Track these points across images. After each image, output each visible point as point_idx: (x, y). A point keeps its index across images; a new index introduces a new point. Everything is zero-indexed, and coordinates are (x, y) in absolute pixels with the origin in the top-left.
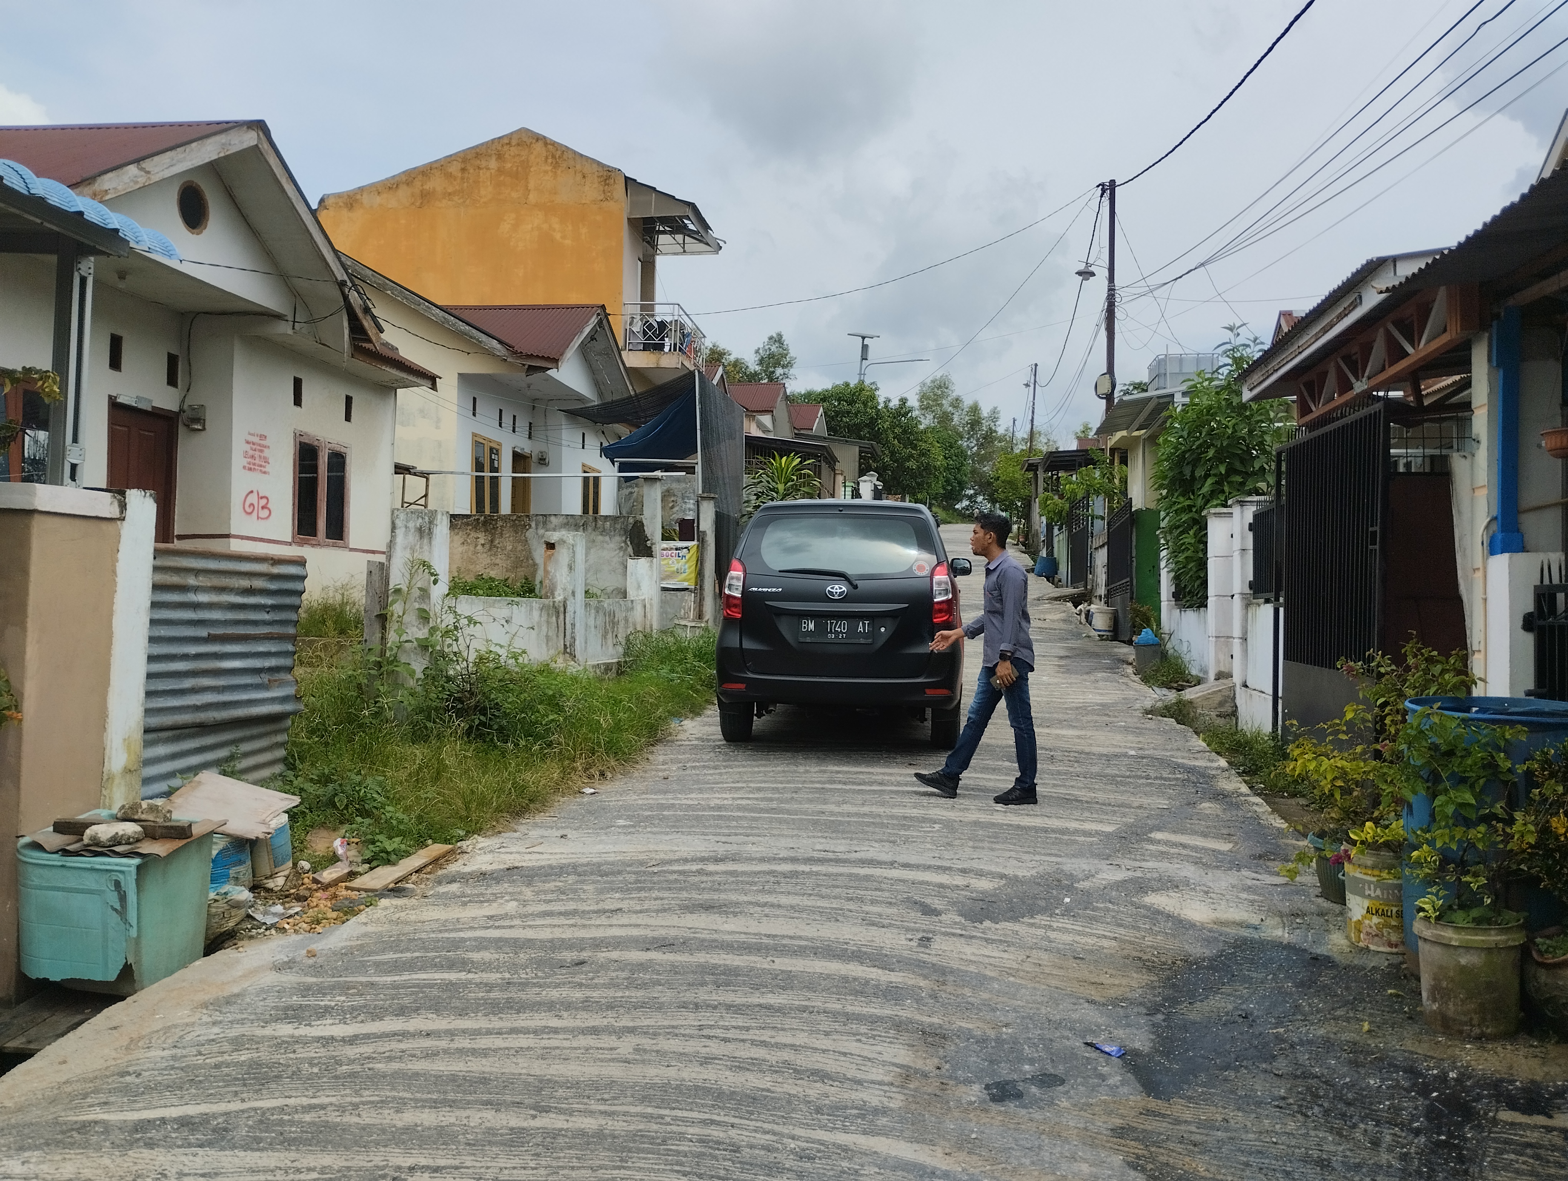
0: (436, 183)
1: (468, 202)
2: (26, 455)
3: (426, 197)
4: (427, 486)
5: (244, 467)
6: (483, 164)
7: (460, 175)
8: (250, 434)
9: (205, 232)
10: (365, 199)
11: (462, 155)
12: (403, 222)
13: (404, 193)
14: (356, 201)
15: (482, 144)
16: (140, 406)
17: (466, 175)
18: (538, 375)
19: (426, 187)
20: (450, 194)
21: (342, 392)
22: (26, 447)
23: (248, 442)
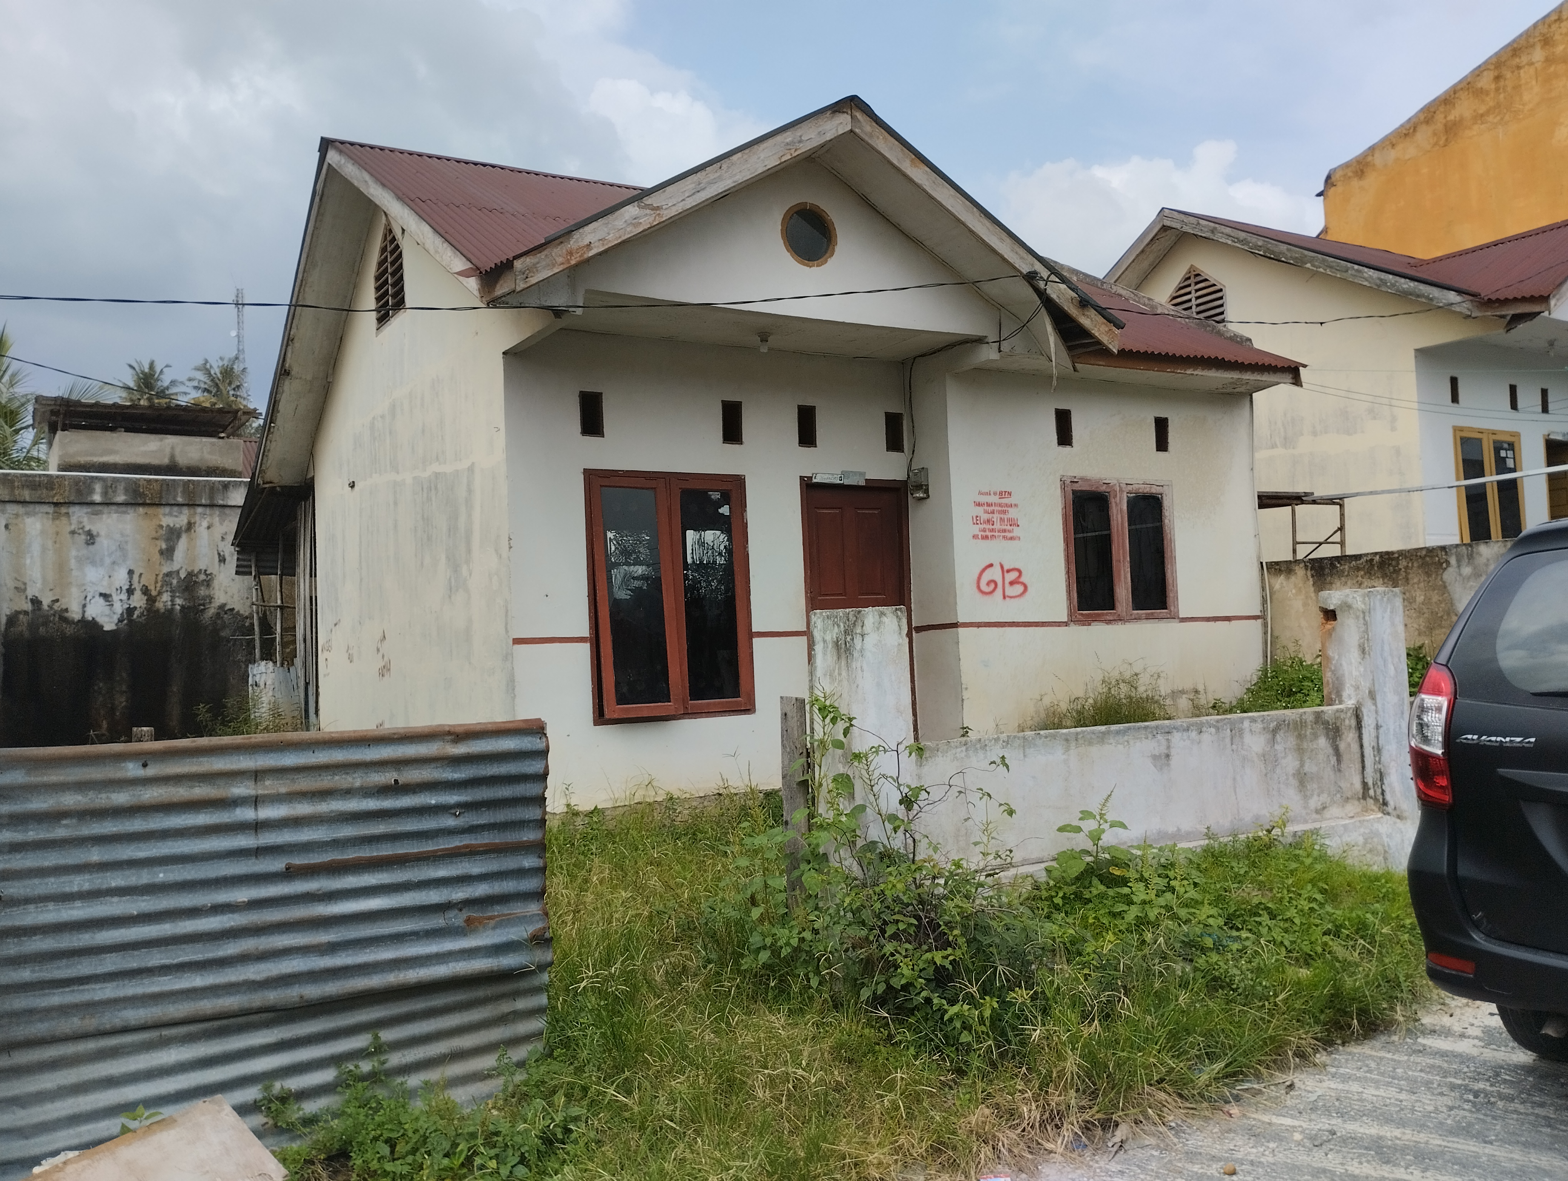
0: (1464, 108)
1: (1507, 117)
2: (689, 560)
3: (1452, 130)
4: (1342, 515)
5: (975, 537)
6: (1524, 59)
7: (1493, 86)
8: (980, 493)
9: (831, 261)
10: (1378, 159)
11: (1494, 60)
12: (1425, 170)
13: (1423, 136)
14: (1367, 164)
15: (1521, 35)
16: (846, 482)
17: (1502, 83)
18: (1522, 327)
19: (1451, 117)
20: (1482, 115)
21: (1147, 416)
22: (689, 551)
23: (979, 504)
